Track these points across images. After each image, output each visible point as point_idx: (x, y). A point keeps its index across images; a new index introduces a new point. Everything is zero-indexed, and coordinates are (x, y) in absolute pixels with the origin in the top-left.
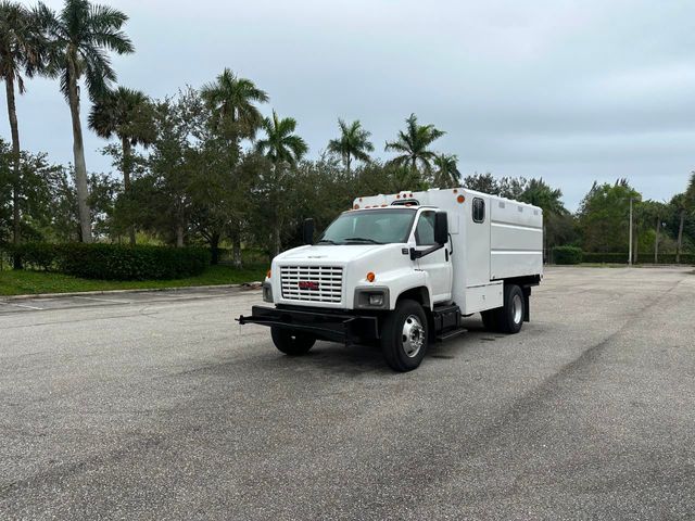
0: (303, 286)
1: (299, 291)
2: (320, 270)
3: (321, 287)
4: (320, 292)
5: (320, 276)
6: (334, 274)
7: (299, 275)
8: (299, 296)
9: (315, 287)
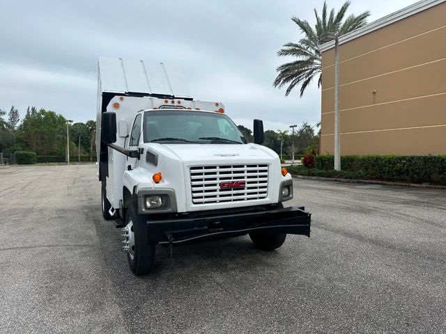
0: (224, 187)
1: (218, 193)
2: (246, 169)
3: (247, 185)
4: (246, 191)
5: (246, 174)
6: (260, 171)
7: (218, 176)
8: (218, 199)
9: (240, 186)
